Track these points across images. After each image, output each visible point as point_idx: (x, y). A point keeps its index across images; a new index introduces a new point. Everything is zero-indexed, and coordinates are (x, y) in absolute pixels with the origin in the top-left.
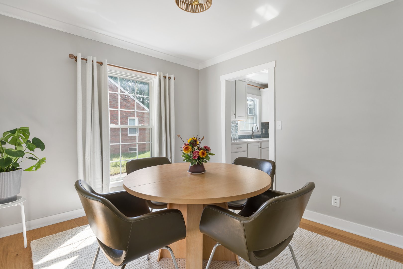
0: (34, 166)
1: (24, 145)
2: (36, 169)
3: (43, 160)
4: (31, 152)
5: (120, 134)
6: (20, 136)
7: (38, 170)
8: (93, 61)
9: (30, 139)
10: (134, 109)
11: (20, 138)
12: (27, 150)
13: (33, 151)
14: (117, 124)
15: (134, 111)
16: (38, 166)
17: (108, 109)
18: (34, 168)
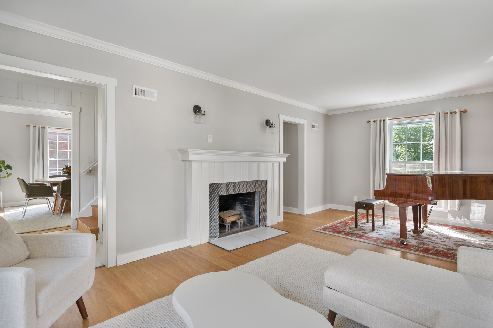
0: (7, 176)
1: (3, 168)
2: (7, 178)
3: (11, 174)
4: (6, 170)
5: (57, 163)
6: (1, 164)
7: (8, 177)
8: (39, 127)
9: (6, 165)
10: (68, 150)
11: (1, 165)
12: (4, 170)
13: (7, 170)
14: (56, 158)
15: (67, 150)
16: (8, 176)
17: (48, 150)
18: (7, 177)
